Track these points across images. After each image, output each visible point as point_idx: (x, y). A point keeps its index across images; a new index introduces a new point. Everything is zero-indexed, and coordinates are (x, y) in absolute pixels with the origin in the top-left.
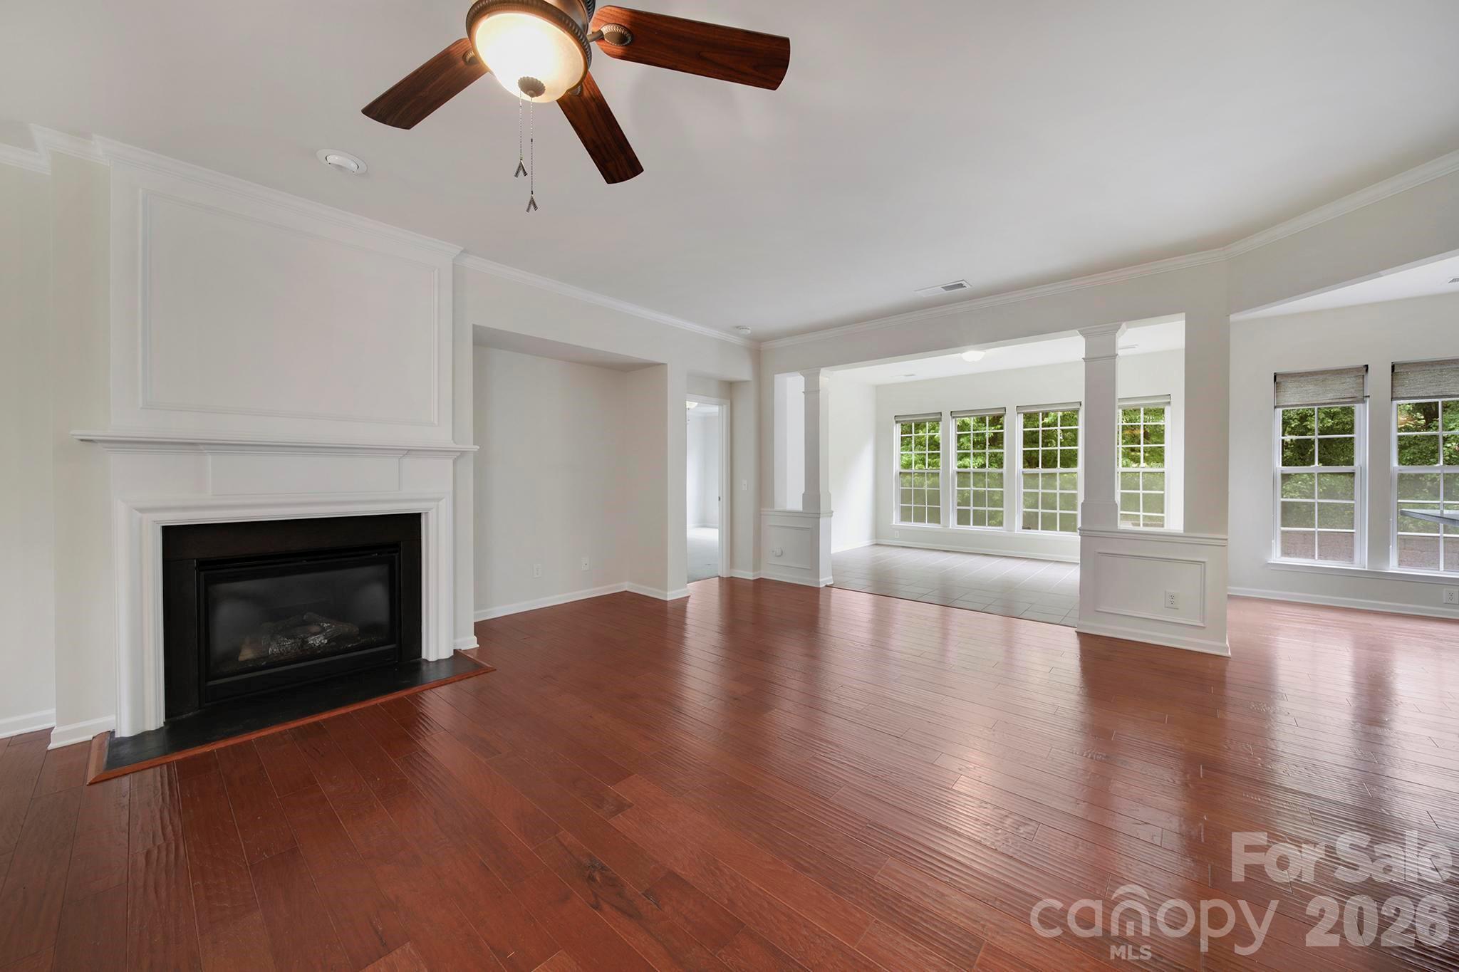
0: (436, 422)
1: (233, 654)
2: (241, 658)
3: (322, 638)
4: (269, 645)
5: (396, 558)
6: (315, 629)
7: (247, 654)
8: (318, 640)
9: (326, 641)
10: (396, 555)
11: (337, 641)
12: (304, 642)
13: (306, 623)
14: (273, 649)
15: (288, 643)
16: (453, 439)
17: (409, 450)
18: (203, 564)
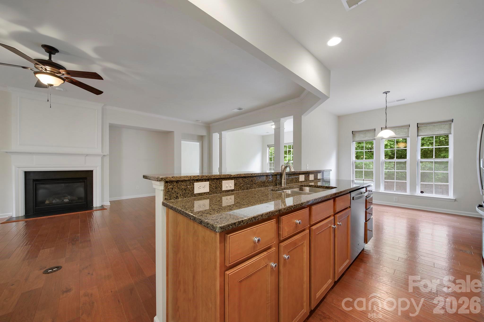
0: (96, 148)
1: (43, 202)
2: (46, 203)
3: (67, 200)
4: (53, 200)
5: (86, 181)
6: (66, 198)
7: (47, 202)
8: (66, 200)
9: (68, 201)
10: (86, 180)
11: (71, 201)
12: (63, 200)
13: (64, 196)
14: (54, 201)
15: (58, 200)
16: (102, 152)
17: (87, 155)
18: (34, 180)
